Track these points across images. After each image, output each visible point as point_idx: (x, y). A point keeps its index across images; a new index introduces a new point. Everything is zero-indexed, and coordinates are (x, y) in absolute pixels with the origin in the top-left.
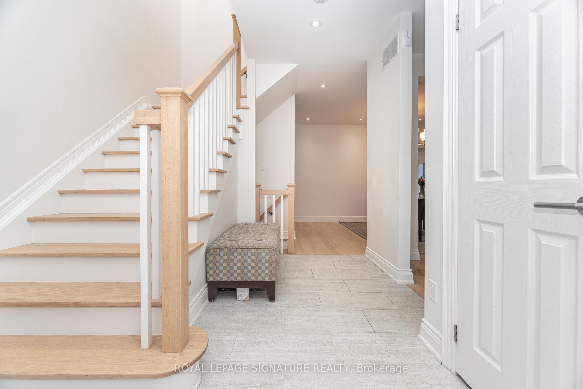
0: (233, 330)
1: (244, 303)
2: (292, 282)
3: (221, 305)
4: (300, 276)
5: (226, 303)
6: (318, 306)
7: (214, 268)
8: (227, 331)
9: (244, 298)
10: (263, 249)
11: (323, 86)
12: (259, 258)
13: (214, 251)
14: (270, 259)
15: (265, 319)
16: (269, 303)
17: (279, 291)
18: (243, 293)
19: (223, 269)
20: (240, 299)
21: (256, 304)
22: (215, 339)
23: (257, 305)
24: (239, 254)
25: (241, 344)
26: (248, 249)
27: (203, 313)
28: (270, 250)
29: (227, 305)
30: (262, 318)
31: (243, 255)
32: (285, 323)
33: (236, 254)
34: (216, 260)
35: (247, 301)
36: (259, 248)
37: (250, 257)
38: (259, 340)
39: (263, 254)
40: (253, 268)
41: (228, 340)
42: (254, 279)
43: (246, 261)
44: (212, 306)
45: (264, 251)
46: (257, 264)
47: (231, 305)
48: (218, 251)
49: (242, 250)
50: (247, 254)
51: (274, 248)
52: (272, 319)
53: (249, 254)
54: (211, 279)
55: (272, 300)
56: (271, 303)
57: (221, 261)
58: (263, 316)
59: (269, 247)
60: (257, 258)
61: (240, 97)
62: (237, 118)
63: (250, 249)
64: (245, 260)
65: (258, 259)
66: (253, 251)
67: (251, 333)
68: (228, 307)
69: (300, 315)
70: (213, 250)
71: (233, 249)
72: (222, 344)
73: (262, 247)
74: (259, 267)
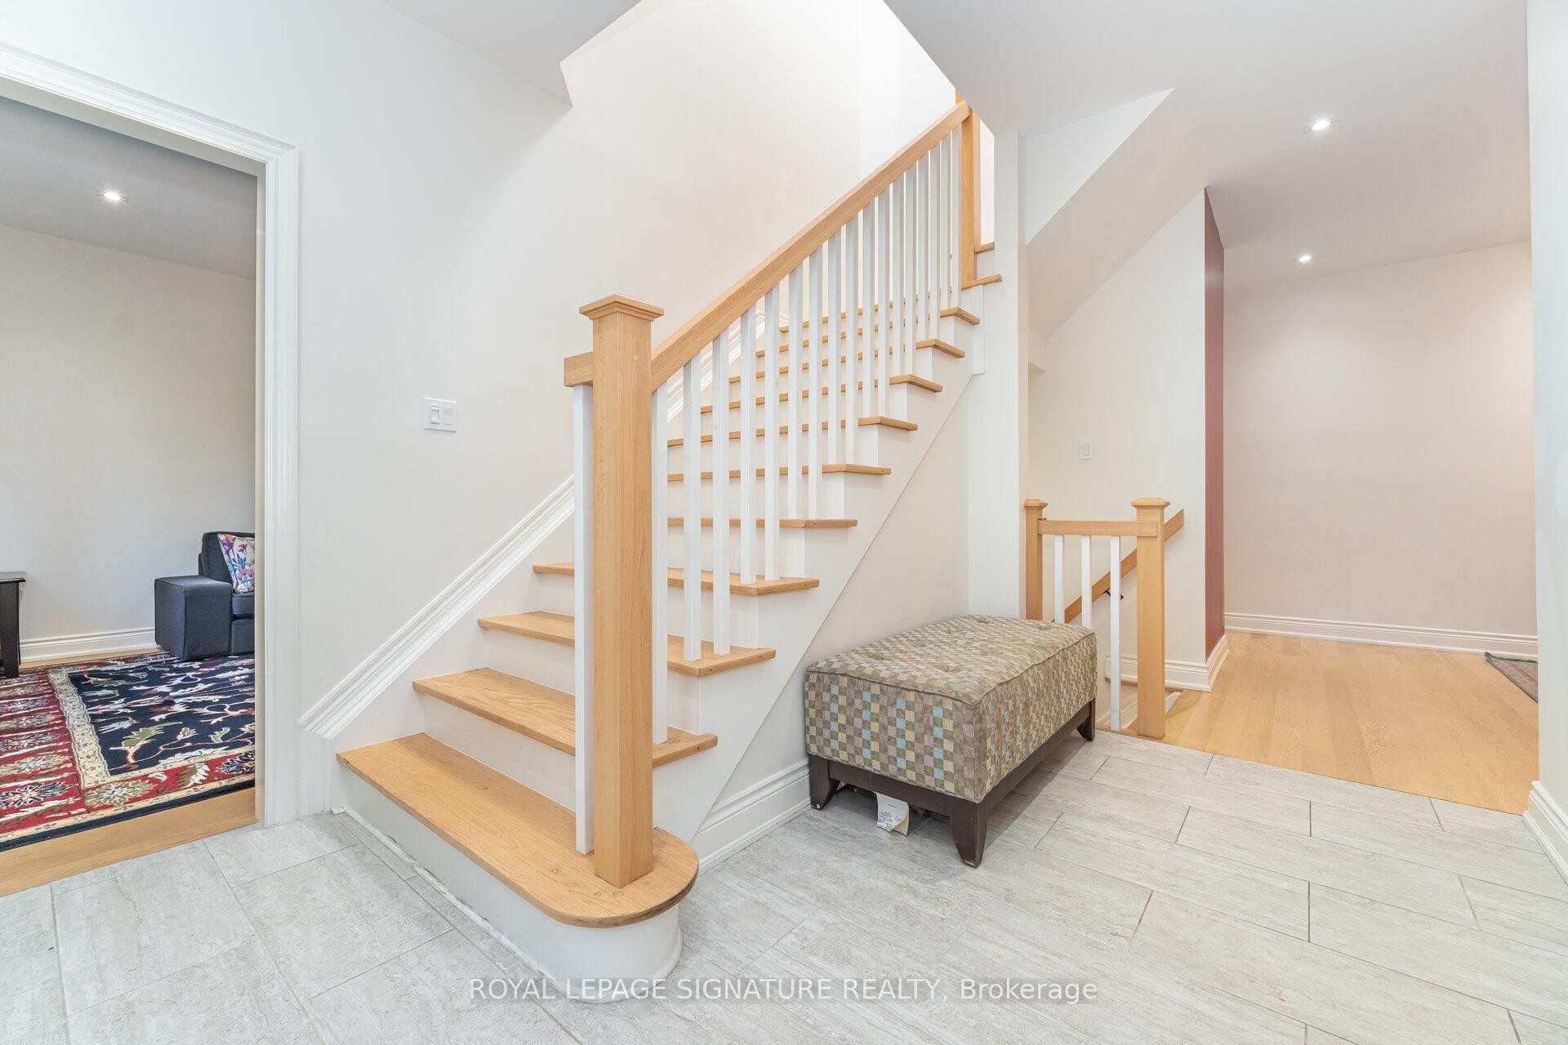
0: (812, 896)
1: (890, 839)
2: (1078, 829)
3: (833, 824)
4: (1127, 817)
5: (848, 822)
6: (1116, 934)
7: (820, 723)
8: (800, 893)
9: (894, 824)
10: (938, 698)
11: (1321, 125)
12: (925, 720)
13: (818, 678)
14: (958, 730)
15: (913, 902)
16: (956, 865)
17: (1017, 842)
18: (892, 811)
19: (839, 731)
20: (884, 825)
21: (920, 853)
22: (761, 900)
23: (919, 858)
24: (875, 697)
25: (806, 939)
26: (899, 689)
27: (782, 830)
28: (959, 704)
29: (847, 829)
30: (906, 896)
31: (885, 704)
32: (960, 939)
33: (867, 697)
34: (823, 703)
35: (902, 837)
36: (928, 693)
37: (900, 713)
38: (854, 951)
39: (938, 712)
40: (910, 746)
41: (784, 916)
42: (914, 779)
43: (892, 723)
44: (813, 819)
45: (940, 703)
46: (920, 737)
47: (856, 832)
48: (826, 679)
49: (881, 689)
50: (895, 703)
51: (970, 699)
52: (931, 912)
53: (901, 704)
54: (814, 750)
55: (969, 860)
56: (964, 866)
57: (834, 708)
58: (914, 893)
59: (953, 695)
60: (920, 720)
61: (976, 253)
62: (955, 315)
63: (903, 688)
64: (889, 718)
65: (923, 722)
66: (911, 696)
67: (847, 924)
68: (846, 834)
69: (1024, 938)
70: (816, 675)
71: (861, 682)
72: (765, 920)
73: (935, 691)
74: (925, 746)
